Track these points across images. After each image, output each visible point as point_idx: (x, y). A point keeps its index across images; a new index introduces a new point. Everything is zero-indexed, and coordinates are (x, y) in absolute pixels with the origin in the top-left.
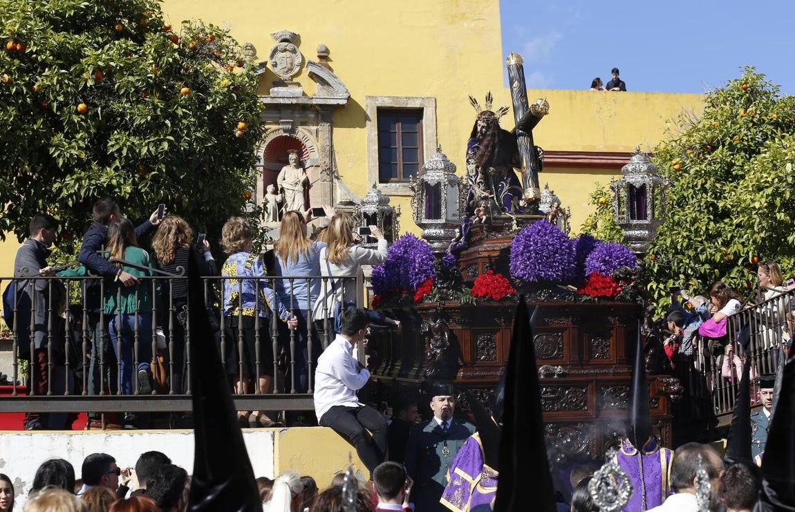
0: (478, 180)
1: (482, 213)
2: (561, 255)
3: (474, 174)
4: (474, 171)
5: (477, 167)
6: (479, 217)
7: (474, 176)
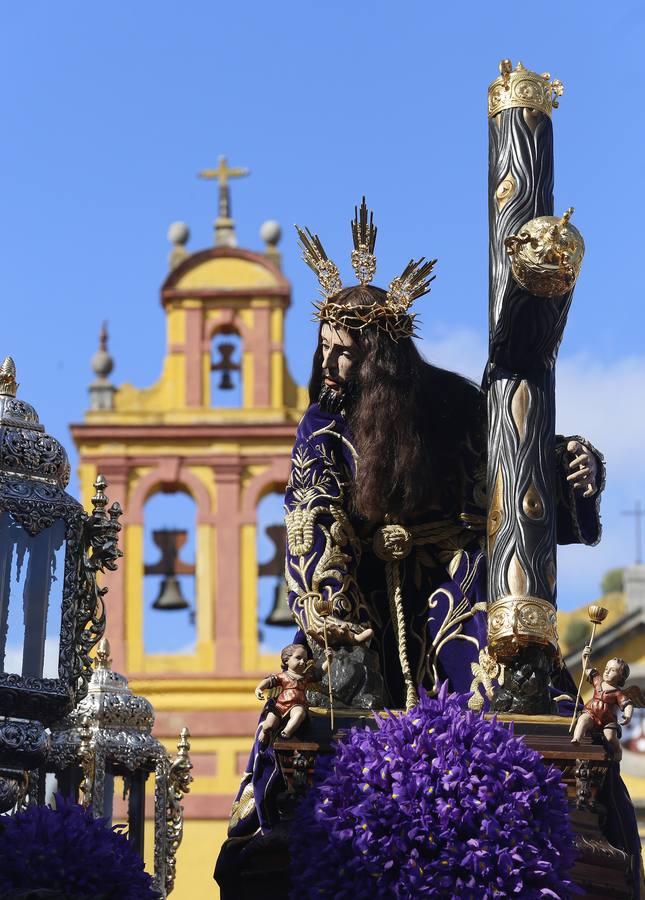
0: (319, 574)
1: (289, 695)
2: (491, 841)
3: (305, 547)
4: (308, 535)
5: (322, 520)
6: (277, 712)
7: (307, 555)
